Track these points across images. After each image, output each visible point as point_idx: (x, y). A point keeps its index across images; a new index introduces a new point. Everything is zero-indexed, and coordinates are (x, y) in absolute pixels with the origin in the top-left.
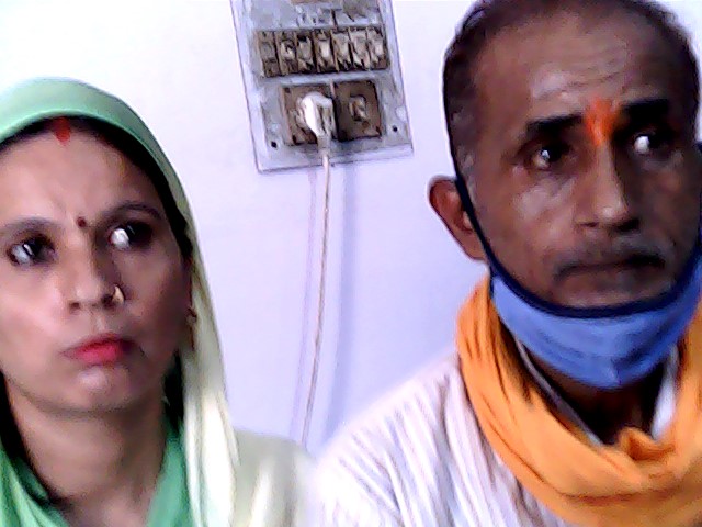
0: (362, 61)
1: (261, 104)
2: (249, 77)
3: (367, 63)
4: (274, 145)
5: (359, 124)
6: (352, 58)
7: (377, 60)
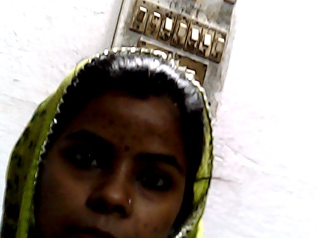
0: (204, 50)
2: (121, 25)
3: (207, 53)
6: (198, 45)
7: (215, 54)
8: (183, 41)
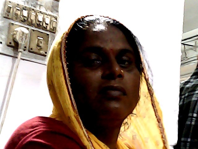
0: (46, 26)
3: (48, 28)
4: (1, 43)
5: (39, 48)
7: (52, 28)
8: (34, 22)
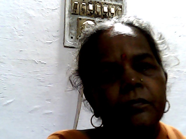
1: (70, 23)
4: (72, 38)
6: (108, 14)
8: (100, 14)
